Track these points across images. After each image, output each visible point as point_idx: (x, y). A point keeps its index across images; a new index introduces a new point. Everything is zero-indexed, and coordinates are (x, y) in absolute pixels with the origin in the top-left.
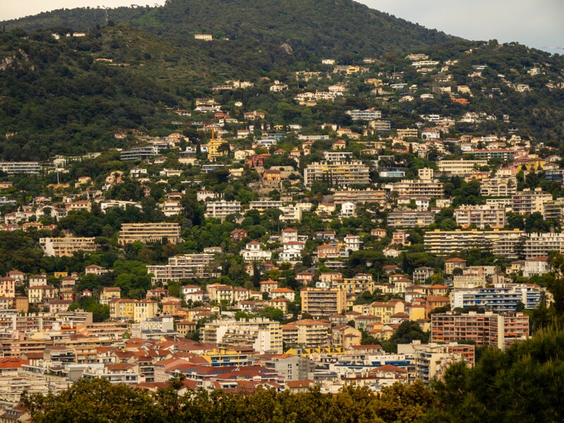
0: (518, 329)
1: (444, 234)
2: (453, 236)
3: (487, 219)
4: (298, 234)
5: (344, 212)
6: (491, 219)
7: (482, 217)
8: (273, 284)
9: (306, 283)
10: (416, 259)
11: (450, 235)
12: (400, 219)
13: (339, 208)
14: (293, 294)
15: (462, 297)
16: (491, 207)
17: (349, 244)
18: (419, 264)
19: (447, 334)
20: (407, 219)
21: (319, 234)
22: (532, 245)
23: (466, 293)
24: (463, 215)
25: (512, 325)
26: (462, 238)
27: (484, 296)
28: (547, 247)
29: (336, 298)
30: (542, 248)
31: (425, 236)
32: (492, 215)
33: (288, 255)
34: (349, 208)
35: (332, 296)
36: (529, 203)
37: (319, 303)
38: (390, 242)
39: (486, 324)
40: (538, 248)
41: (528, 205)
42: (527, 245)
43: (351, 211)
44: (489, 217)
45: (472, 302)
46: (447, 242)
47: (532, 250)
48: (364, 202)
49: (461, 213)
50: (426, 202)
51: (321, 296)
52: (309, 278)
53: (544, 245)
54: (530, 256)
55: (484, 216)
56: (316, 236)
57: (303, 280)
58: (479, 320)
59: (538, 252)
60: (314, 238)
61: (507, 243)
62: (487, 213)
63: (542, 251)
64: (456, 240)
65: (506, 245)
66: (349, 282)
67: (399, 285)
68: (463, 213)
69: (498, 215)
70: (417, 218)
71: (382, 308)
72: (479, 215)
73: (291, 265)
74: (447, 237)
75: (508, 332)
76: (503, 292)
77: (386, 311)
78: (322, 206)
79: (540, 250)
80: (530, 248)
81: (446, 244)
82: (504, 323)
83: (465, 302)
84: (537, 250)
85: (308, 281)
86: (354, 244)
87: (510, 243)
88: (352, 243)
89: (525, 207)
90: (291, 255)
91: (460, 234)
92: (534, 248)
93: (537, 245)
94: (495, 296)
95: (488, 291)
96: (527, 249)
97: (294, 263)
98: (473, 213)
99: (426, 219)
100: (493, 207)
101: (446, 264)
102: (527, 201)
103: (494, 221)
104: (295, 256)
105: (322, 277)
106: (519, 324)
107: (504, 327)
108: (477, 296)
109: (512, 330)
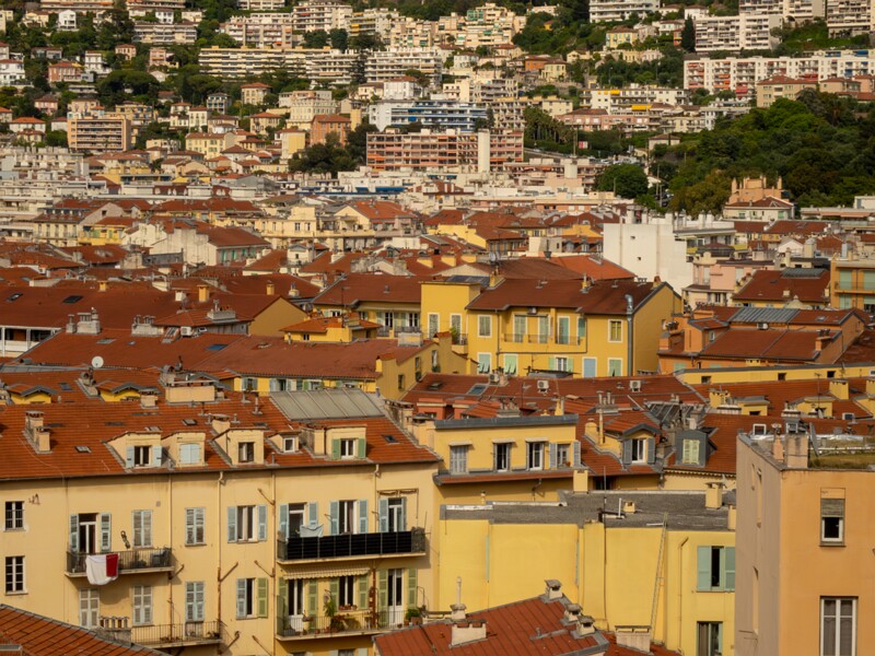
0: (508, 152)
1: (228, 52)
2: (240, 55)
3: (269, 37)
4: (10, 51)
5: (63, 24)
6: (273, 37)
7: (261, 33)
8: (6, 113)
9: (50, 113)
10: (203, 82)
11: (234, 53)
12: (151, 33)
13: (54, 18)
14: (44, 126)
15: (390, 111)
16: (274, 20)
17: (90, 64)
18: (208, 89)
19: (392, 160)
20: (160, 33)
21: (40, 51)
22: (378, 63)
23: (395, 106)
24: (235, 31)
25: (500, 146)
26: (253, 58)
27: (420, 111)
28: (400, 66)
29: (120, 129)
30: (393, 67)
31: (201, 55)
32: (277, 31)
33: (8, 77)
34: (69, 19)
35: (113, 126)
36: (321, 17)
37: (94, 136)
38: (148, 62)
39: (451, 146)
40: (387, 67)
41: (319, 20)
42: (370, 63)
43: (72, 22)
44: (273, 34)
45: (403, 119)
46: (232, 63)
47: (378, 69)
48: (84, 12)
49: (233, 27)
50: (170, 15)
51: (97, 126)
52: (54, 106)
53: (396, 63)
54: (374, 78)
55: (265, 32)
56: (35, 54)
57: (47, 109)
58: (440, 140)
59: (387, 72)
60: (33, 57)
61: (330, 63)
62: (268, 28)
63: (393, 72)
64: (244, 60)
65: (327, 66)
66: (122, 110)
67: (195, 116)
68: (236, 28)
69: (284, 32)
70: (173, 33)
71: (203, 141)
72: (257, 31)
73: (16, 90)
74: (232, 56)
75: (494, 156)
76: (445, 107)
77: (209, 145)
78: (31, 14)
79: (390, 69)
80: (374, 67)
81: (229, 66)
82: (488, 143)
83: (394, 119)
84: (384, 69)
85: (53, 110)
86: (97, 64)
87: (335, 63)
88: (94, 62)
89: (314, 22)
90: (11, 77)
91: (248, 53)
92: (381, 67)
93: (385, 63)
94: (434, 112)
95: (424, 103)
96: (370, 69)
97: (20, 87)
98: (250, 27)
99: (188, 33)
100: (277, 21)
101: (243, 90)
102: (318, 14)
103: (279, 39)
104: (18, 78)
105: (72, 105)
106: (509, 145)
107: (488, 149)
108: (411, 111)
109: (500, 154)
